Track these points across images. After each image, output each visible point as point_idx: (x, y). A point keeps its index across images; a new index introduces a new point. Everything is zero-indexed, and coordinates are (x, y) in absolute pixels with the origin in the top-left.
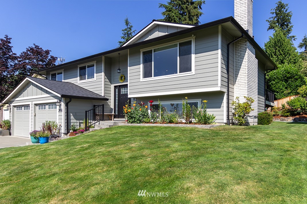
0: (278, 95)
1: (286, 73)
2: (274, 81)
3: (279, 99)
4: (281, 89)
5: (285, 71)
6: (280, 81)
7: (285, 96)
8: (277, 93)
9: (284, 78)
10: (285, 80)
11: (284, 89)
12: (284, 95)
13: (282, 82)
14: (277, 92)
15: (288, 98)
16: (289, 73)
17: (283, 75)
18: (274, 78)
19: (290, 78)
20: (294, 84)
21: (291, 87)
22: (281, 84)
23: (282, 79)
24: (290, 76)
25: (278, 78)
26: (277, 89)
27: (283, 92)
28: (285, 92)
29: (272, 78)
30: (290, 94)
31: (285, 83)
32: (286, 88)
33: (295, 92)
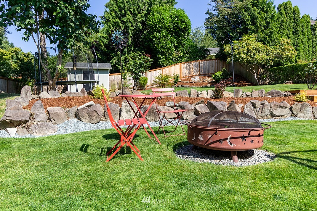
0: (162, 60)
2: (159, 32)
3: (164, 66)
4: (169, 49)
7: (173, 61)
8: (162, 56)
9: (175, 29)
10: (176, 33)
11: (172, 48)
13: (171, 37)
14: (163, 54)
15: (178, 66)
16: (183, 22)
17: (174, 24)
18: (159, 27)
19: (183, 32)
20: (187, 43)
21: (183, 46)
22: (170, 41)
23: (172, 31)
24: (184, 28)
25: (166, 28)
26: (162, 47)
27: (171, 55)
28: (174, 55)
29: (156, 26)
30: (181, 58)
31: (176, 38)
32: (176, 47)
33: (188, 56)
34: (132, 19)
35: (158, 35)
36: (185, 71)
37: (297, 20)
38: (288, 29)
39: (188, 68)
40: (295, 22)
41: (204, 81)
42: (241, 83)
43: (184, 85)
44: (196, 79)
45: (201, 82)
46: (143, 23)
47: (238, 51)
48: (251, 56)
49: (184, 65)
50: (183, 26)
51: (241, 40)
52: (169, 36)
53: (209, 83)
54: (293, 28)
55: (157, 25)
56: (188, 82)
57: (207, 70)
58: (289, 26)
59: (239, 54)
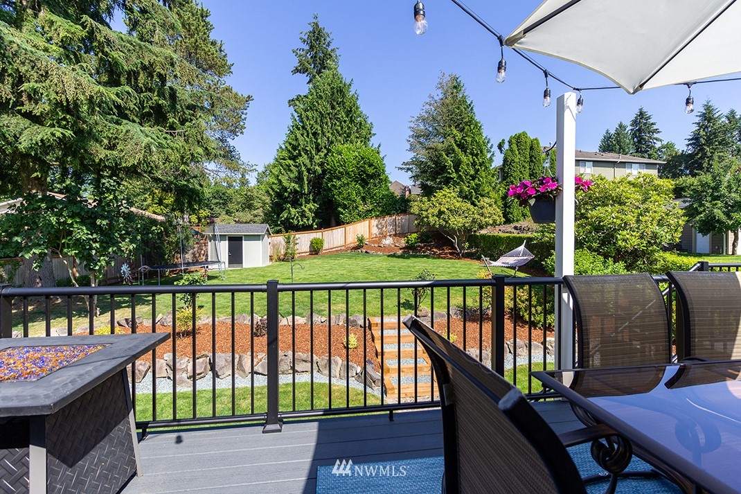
0: (345, 215)
1: (364, 163)
2: (339, 179)
3: (347, 223)
4: (353, 201)
5: (363, 158)
6: (351, 181)
7: (360, 216)
8: (344, 210)
9: (361, 175)
10: (363, 180)
11: (358, 199)
12: (358, 215)
13: (355, 185)
14: (345, 207)
15: (367, 222)
16: (370, 165)
17: (358, 168)
18: (339, 172)
19: (372, 178)
20: (379, 192)
21: (373, 197)
22: (354, 190)
23: (357, 177)
24: (373, 173)
25: (349, 174)
26: (344, 199)
27: (356, 208)
28: (360, 208)
29: (335, 171)
30: (371, 213)
31: (362, 187)
32: (363, 199)
33: (380, 209)
34: (307, 162)
35: (339, 183)
36: (375, 231)
37: (535, 158)
38: (521, 172)
39: (379, 226)
40: (532, 161)
41: (397, 245)
42: (443, 249)
43: (368, 251)
44: (388, 241)
45: (393, 246)
46: (321, 165)
47: (426, 213)
48: (444, 220)
49: (374, 222)
50: (371, 171)
51: (435, 196)
52: (353, 183)
53: (401, 249)
54: (530, 169)
55: (337, 169)
56: (376, 245)
57: (406, 228)
58: (523, 166)
59: (427, 217)
